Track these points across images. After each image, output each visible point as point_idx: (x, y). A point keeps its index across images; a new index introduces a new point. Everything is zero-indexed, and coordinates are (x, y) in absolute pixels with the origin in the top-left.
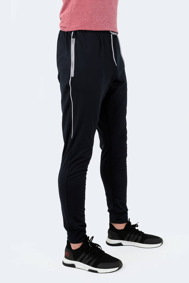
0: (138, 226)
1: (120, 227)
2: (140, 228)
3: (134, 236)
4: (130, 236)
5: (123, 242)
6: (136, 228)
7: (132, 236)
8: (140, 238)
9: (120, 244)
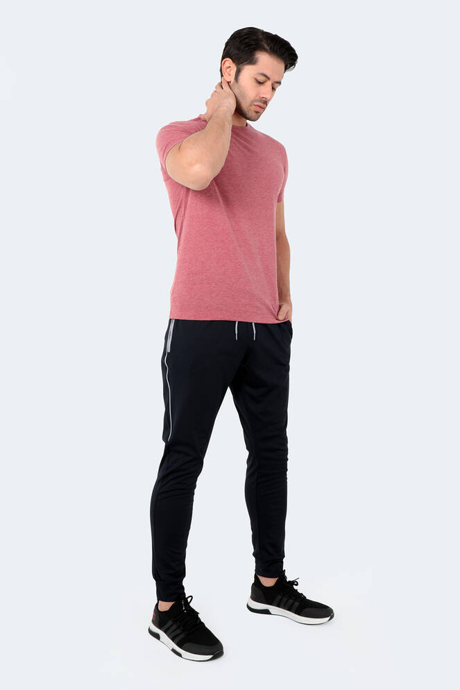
0: (297, 585)
1: (268, 582)
2: (300, 589)
3: (288, 600)
4: (282, 599)
5: (272, 608)
6: (295, 587)
7: (285, 599)
8: (297, 604)
9: (267, 612)
